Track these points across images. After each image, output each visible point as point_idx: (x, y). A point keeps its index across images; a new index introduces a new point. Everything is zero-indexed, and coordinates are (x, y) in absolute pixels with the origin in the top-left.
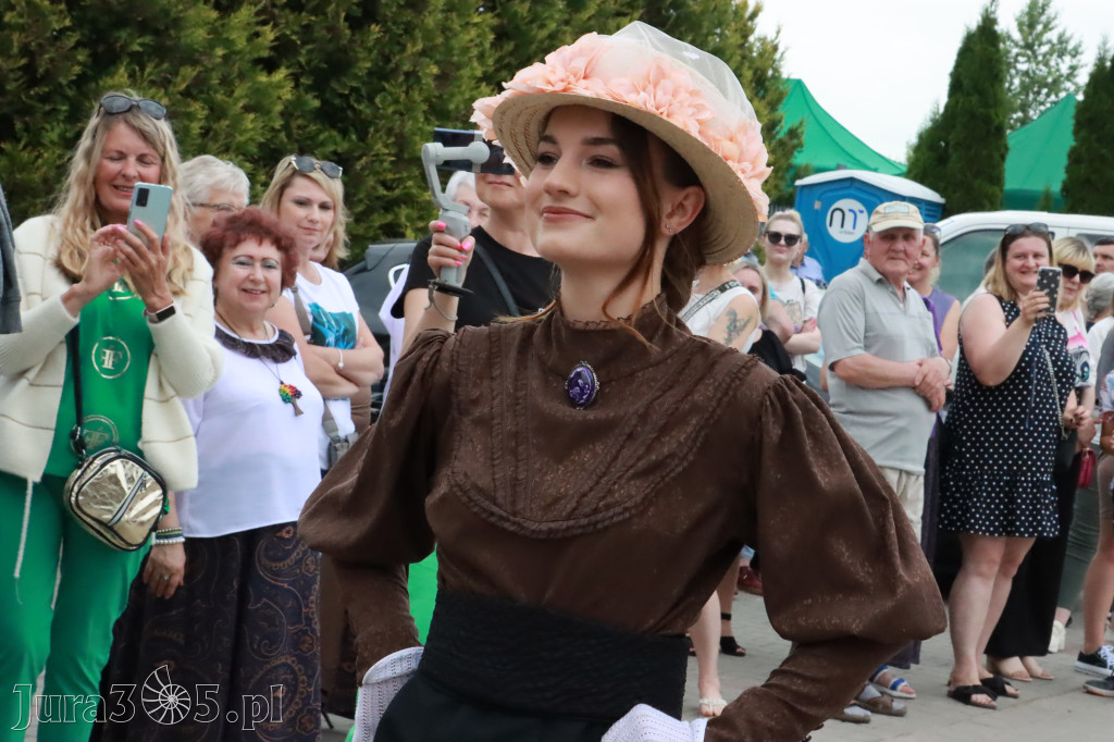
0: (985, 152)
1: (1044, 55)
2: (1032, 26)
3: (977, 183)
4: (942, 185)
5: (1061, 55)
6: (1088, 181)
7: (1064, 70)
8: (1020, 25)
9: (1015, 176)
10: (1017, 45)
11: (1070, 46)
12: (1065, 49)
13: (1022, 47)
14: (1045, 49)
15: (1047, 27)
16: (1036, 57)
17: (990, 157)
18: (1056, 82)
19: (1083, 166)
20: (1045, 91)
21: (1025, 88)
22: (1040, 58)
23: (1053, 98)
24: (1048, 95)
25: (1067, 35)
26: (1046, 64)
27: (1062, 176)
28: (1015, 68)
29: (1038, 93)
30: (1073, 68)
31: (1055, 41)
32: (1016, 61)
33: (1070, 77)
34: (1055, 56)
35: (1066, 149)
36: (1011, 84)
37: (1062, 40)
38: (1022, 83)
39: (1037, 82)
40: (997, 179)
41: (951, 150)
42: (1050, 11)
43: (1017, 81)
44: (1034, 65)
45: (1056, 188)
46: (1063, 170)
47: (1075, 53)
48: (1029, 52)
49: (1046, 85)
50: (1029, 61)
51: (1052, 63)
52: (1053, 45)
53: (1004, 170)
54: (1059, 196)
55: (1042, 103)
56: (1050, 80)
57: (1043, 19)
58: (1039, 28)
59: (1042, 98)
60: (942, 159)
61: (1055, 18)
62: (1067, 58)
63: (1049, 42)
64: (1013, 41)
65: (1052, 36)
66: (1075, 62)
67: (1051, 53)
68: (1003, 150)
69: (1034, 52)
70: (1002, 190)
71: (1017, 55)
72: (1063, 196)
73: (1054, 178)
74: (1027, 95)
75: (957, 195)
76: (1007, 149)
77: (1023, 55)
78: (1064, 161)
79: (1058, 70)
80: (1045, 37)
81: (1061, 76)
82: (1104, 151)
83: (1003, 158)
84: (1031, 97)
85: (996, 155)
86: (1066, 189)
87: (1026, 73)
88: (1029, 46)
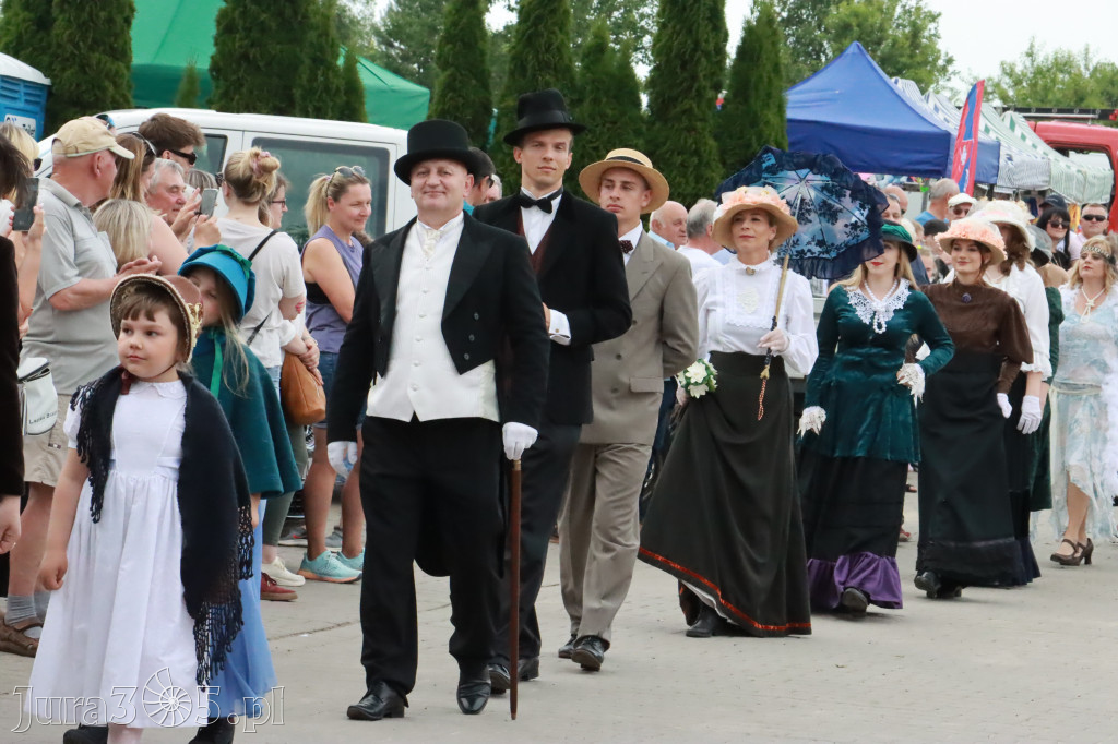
0: (103, 14)
3: (95, 57)
4: (46, 59)
6: (245, 57)
9: (146, 46)
17: (110, 20)
19: (238, 36)
27: (212, 50)
35: (214, 14)
40: (122, 53)
41: (55, 11)
45: (203, 64)
46: (212, 41)
53: (130, 39)
54: (208, 76)
60: (43, 23)
68: (127, 9)
70: (128, 67)
72: (212, 76)
73: (198, 52)
75: (68, 73)
76: (133, 10)
78: (212, 30)
82: (264, 17)
83: (128, 22)
85: (119, 19)
86: (216, 68)
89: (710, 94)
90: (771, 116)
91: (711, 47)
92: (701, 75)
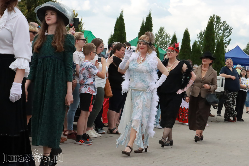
1: (164, 38)
2: (161, 32)
5: (166, 38)
7: (167, 40)
8: (159, 33)
10: (159, 36)
11: (168, 36)
12: (167, 36)
13: (159, 37)
14: (163, 37)
15: (164, 33)
16: (162, 38)
18: (166, 43)
20: (164, 44)
21: (160, 44)
22: (163, 38)
23: (166, 45)
24: (165, 45)
25: (167, 34)
26: (164, 40)
28: (159, 40)
29: (163, 45)
30: (169, 40)
31: (165, 35)
32: (159, 39)
33: (168, 41)
34: (165, 38)
36: (158, 43)
37: (166, 35)
38: (160, 43)
39: (162, 43)
42: (164, 30)
43: (159, 43)
44: (162, 40)
47: (169, 37)
48: (161, 37)
49: (164, 43)
50: (161, 39)
51: (165, 39)
52: (165, 36)
55: (164, 47)
56: (165, 42)
57: (163, 31)
58: (162, 33)
59: (164, 46)
61: (165, 31)
62: (168, 38)
63: (164, 35)
64: (158, 36)
65: (165, 34)
66: (169, 39)
67: (165, 37)
69: (162, 37)
71: (159, 38)
74: (161, 45)
77: (160, 38)
79: (166, 40)
80: (163, 35)
81: (167, 41)
84: (162, 45)
87: (161, 41)
88: (161, 36)
89: (212, 52)
90: (222, 55)
91: (212, 44)
92: (211, 49)
